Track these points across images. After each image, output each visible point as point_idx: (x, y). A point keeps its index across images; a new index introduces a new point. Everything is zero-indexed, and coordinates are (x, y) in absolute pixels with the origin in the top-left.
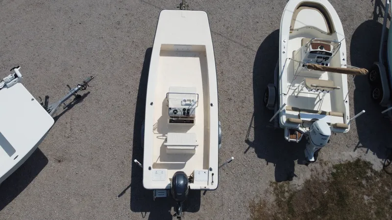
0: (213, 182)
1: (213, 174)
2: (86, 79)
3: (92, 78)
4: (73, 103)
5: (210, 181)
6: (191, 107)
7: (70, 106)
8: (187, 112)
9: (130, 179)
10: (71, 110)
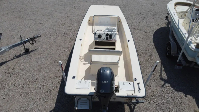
0: (139, 89)
1: (138, 84)
2: (35, 36)
3: (39, 36)
4: (21, 55)
5: (137, 89)
6: (112, 33)
7: (19, 56)
8: (109, 36)
9: (53, 105)
10: (19, 58)
